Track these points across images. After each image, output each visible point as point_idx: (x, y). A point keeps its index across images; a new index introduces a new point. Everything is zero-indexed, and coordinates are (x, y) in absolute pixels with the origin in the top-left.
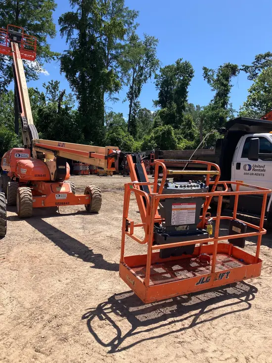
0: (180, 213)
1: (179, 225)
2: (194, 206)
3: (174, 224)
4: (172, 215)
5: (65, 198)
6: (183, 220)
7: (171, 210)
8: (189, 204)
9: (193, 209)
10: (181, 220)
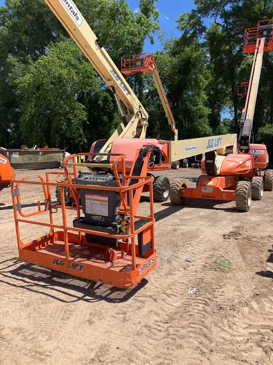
0: (93, 203)
1: (95, 215)
2: (106, 199)
3: (89, 213)
4: (86, 204)
5: (211, 192)
6: (97, 211)
7: (85, 199)
8: (101, 195)
9: (104, 201)
10: (95, 210)
